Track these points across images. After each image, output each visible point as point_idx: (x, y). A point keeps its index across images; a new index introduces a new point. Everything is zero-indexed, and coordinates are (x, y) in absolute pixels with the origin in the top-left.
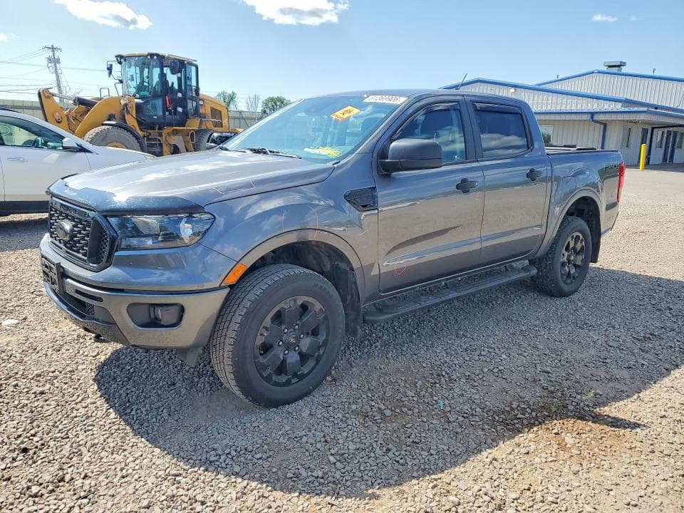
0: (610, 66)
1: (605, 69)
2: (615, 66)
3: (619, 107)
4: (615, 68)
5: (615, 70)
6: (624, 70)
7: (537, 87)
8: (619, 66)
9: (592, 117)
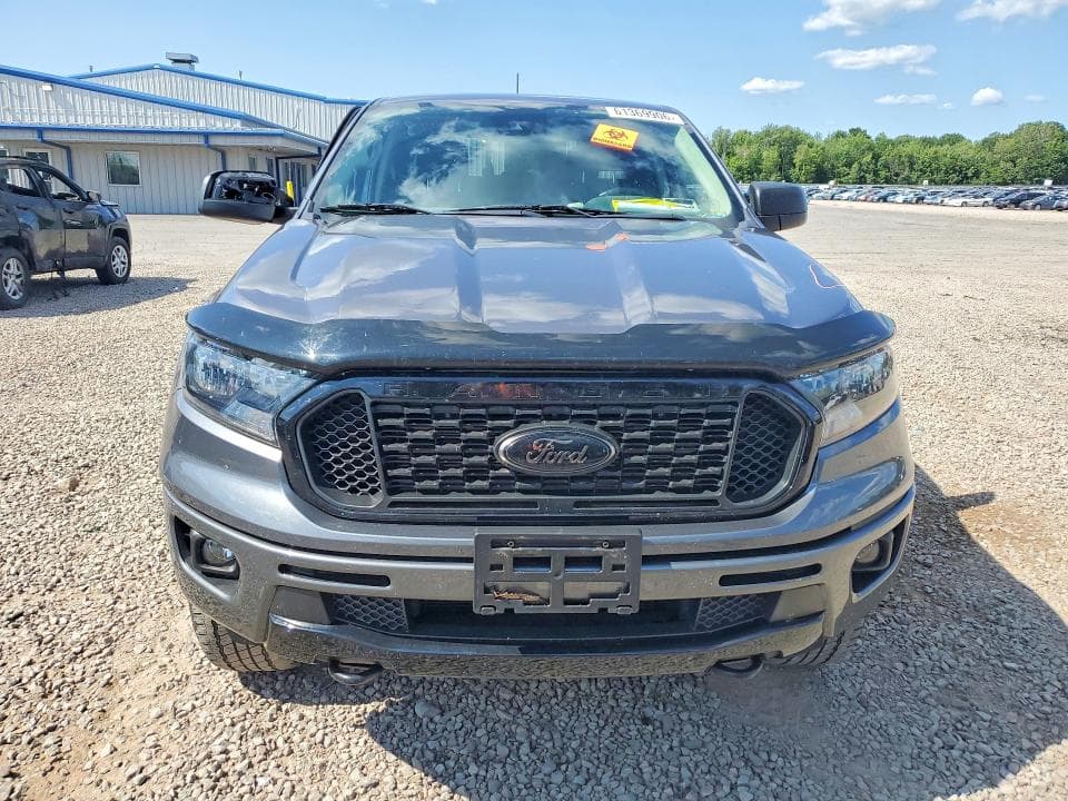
0: (176, 61)
1: (169, 64)
2: (183, 61)
3: (237, 126)
4: (184, 64)
5: (185, 67)
6: (198, 68)
7: (75, 81)
8: (189, 62)
9: (207, 141)
